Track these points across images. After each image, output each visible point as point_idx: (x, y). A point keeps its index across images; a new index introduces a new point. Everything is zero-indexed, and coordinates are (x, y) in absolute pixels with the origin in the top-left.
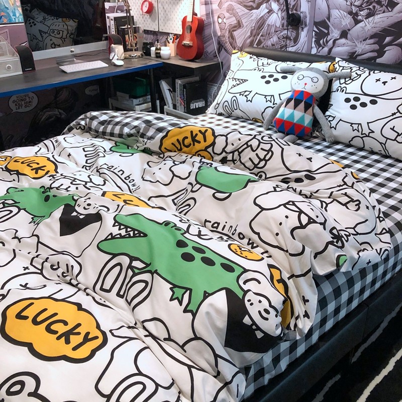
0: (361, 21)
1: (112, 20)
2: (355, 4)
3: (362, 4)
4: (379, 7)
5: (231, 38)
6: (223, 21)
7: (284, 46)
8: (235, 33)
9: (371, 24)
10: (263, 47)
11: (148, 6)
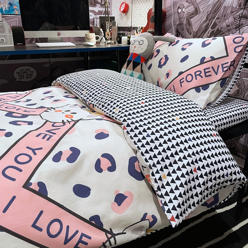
1: (98, 19)
5: (188, 25)
6: (182, 11)
7: (239, 26)
8: (192, 20)
10: (218, 29)
11: (124, 7)
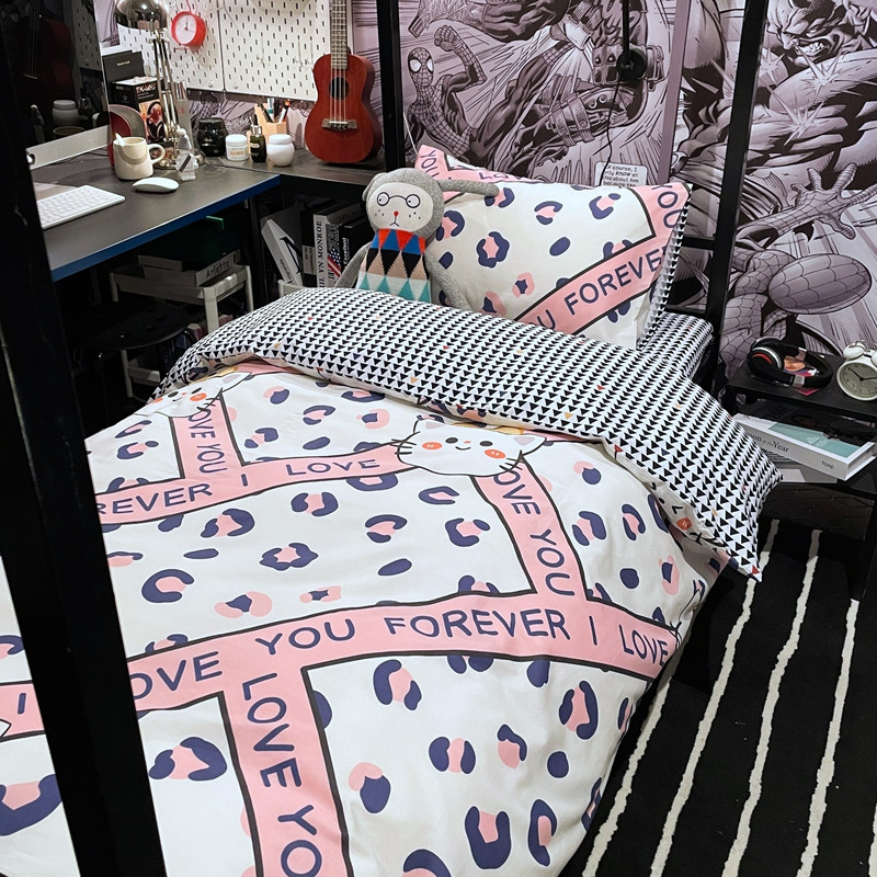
0: (802, 68)
2: (788, 30)
3: (806, 31)
4: (847, 38)
5: (450, 108)
7: (600, 125)
8: (461, 96)
9: (828, 74)
